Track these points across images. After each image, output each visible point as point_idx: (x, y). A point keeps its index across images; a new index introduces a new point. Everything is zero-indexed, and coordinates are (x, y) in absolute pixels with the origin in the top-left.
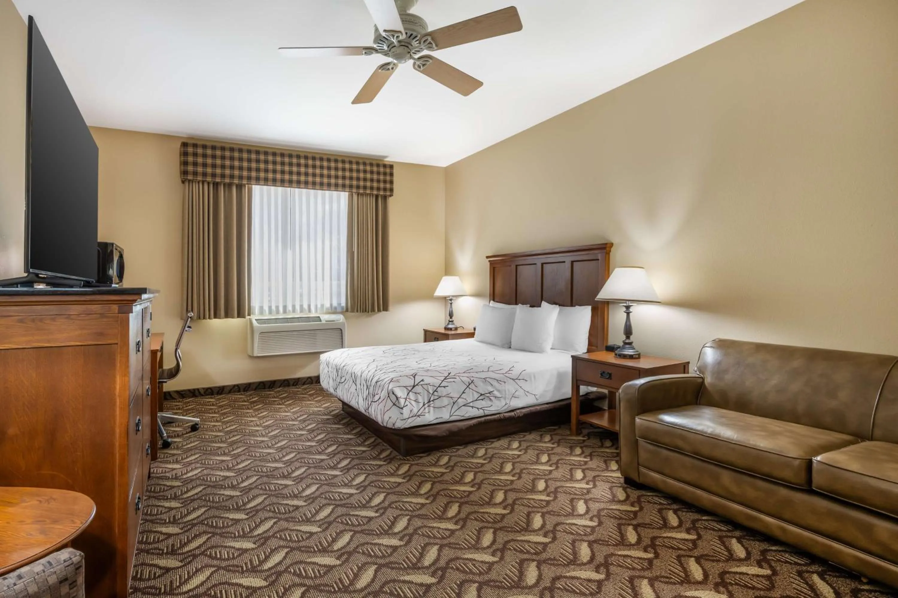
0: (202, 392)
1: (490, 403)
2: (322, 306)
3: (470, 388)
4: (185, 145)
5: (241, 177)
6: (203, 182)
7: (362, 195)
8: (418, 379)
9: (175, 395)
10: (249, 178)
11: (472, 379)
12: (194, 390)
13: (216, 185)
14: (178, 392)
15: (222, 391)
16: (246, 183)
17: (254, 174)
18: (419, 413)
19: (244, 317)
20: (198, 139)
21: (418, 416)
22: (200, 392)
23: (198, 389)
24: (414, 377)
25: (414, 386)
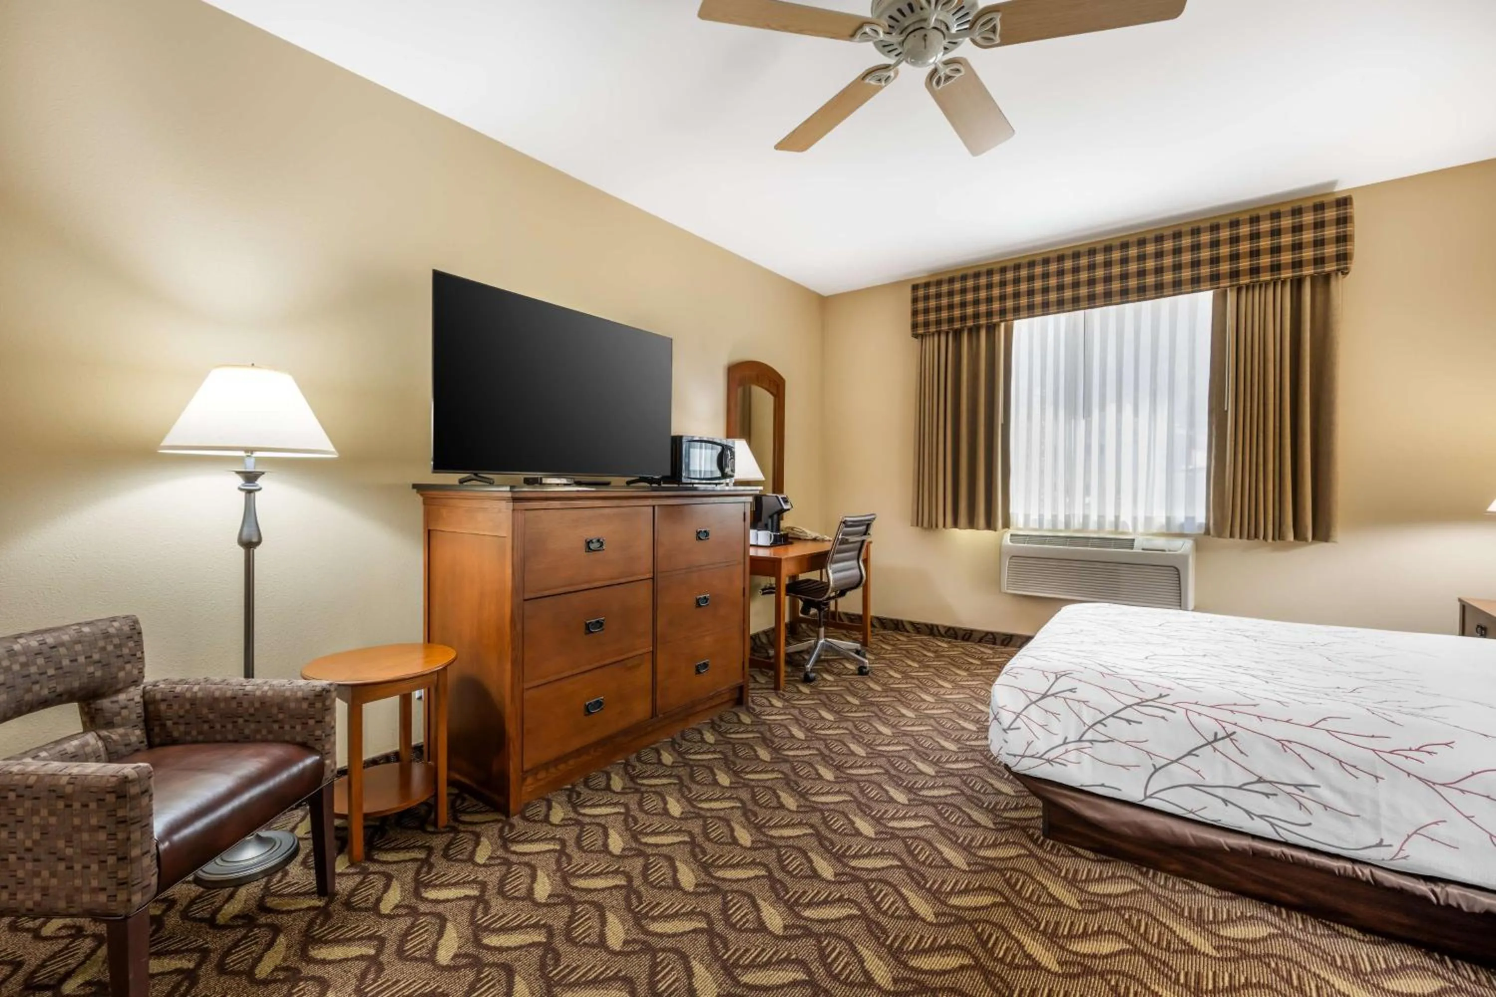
0: (943, 631)
1: (1302, 817)
2: (1148, 520)
3: (1215, 749)
4: (915, 288)
5: (989, 314)
6: (939, 333)
7: (1249, 287)
8: (1063, 684)
9: (909, 627)
10: (1003, 312)
11: (1230, 729)
12: (932, 625)
13: (958, 334)
14: (912, 624)
15: (970, 637)
16: (998, 320)
17: (1010, 304)
18: (1051, 755)
19: (995, 530)
20: (941, 273)
21: (1048, 761)
22: (939, 631)
23: (937, 626)
24: (1057, 679)
25: (1044, 696)
